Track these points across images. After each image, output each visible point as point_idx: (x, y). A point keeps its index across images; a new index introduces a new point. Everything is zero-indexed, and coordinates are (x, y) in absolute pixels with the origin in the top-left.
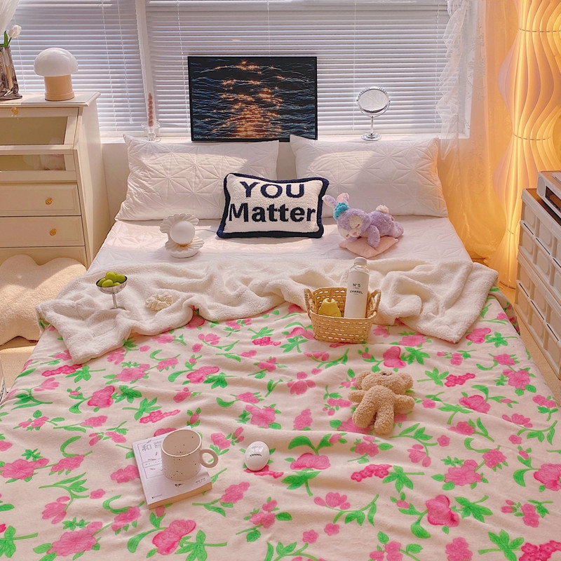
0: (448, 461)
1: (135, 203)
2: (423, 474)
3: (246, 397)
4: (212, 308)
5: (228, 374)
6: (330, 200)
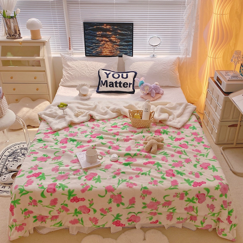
2: (165, 164)
4: (97, 116)
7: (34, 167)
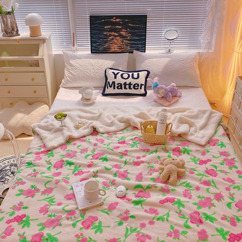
0: (199, 197)
1: (68, 80)
2: (189, 202)
3: (116, 166)
4: (101, 127)
5: (109, 156)
6: (150, 81)
7: (17, 205)
